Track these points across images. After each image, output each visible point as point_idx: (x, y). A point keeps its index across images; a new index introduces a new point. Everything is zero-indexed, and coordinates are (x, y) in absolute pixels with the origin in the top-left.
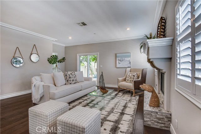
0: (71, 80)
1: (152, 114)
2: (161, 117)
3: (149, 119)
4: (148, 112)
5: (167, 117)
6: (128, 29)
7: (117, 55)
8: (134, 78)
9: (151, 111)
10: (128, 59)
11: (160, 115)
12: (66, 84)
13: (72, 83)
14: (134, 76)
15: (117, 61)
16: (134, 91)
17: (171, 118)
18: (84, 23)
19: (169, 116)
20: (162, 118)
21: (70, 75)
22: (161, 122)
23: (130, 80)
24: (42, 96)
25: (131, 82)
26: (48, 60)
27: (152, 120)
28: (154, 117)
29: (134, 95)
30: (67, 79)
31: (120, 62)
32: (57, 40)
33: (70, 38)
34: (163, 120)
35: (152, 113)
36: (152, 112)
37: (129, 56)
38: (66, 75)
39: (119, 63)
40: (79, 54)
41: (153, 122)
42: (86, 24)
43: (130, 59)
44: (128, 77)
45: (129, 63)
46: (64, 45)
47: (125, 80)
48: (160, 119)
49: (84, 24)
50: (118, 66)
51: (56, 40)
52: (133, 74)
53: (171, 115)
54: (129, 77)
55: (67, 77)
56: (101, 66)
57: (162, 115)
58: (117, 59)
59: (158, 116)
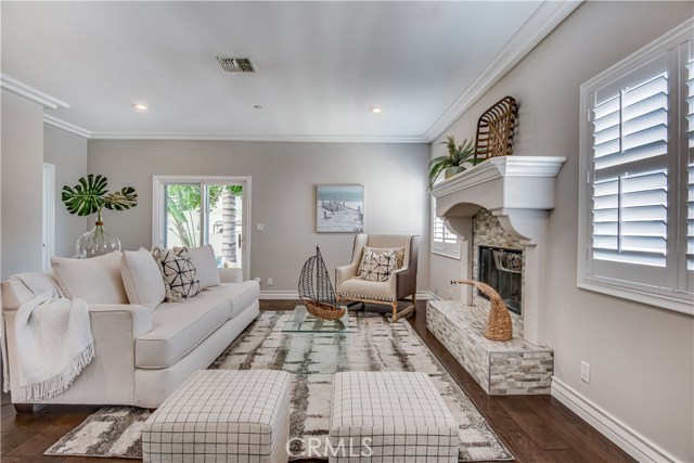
0: (186, 280)
1: (510, 359)
2: (532, 363)
3: (502, 377)
4: (501, 356)
5: (545, 362)
6: (376, 110)
7: (320, 190)
8: (388, 266)
9: (508, 353)
10: (354, 205)
11: (530, 359)
12: (166, 300)
13: (190, 294)
14: (389, 259)
15: (321, 212)
16: (395, 306)
17: (552, 362)
18: (247, 61)
19: (549, 358)
20: (534, 367)
21: (181, 263)
22: (529, 377)
23: (376, 271)
24: (88, 360)
25: (381, 277)
26: (65, 197)
27: (511, 377)
28: (516, 367)
29: (394, 317)
30: (171, 279)
31: (329, 213)
32: (67, 106)
33: (142, 107)
34: (534, 370)
35: (509, 357)
36: (509, 355)
37: (360, 197)
38: (163, 264)
39: (326, 218)
40: (162, 177)
41: (512, 380)
42: (255, 67)
43: (360, 204)
44: (369, 261)
45: (357, 217)
46: (88, 134)
47: (357, 273)
48: (527, 370)
49: (245, 65)
50: (323, 226)
51: (60, 107)
52: (386, 254)
53: (552, 354)
54: (373, 262)
55: (168, 271)
56: (260, 227)
57: (533, 359)
58: (320, 203)
59: (524, 363)
